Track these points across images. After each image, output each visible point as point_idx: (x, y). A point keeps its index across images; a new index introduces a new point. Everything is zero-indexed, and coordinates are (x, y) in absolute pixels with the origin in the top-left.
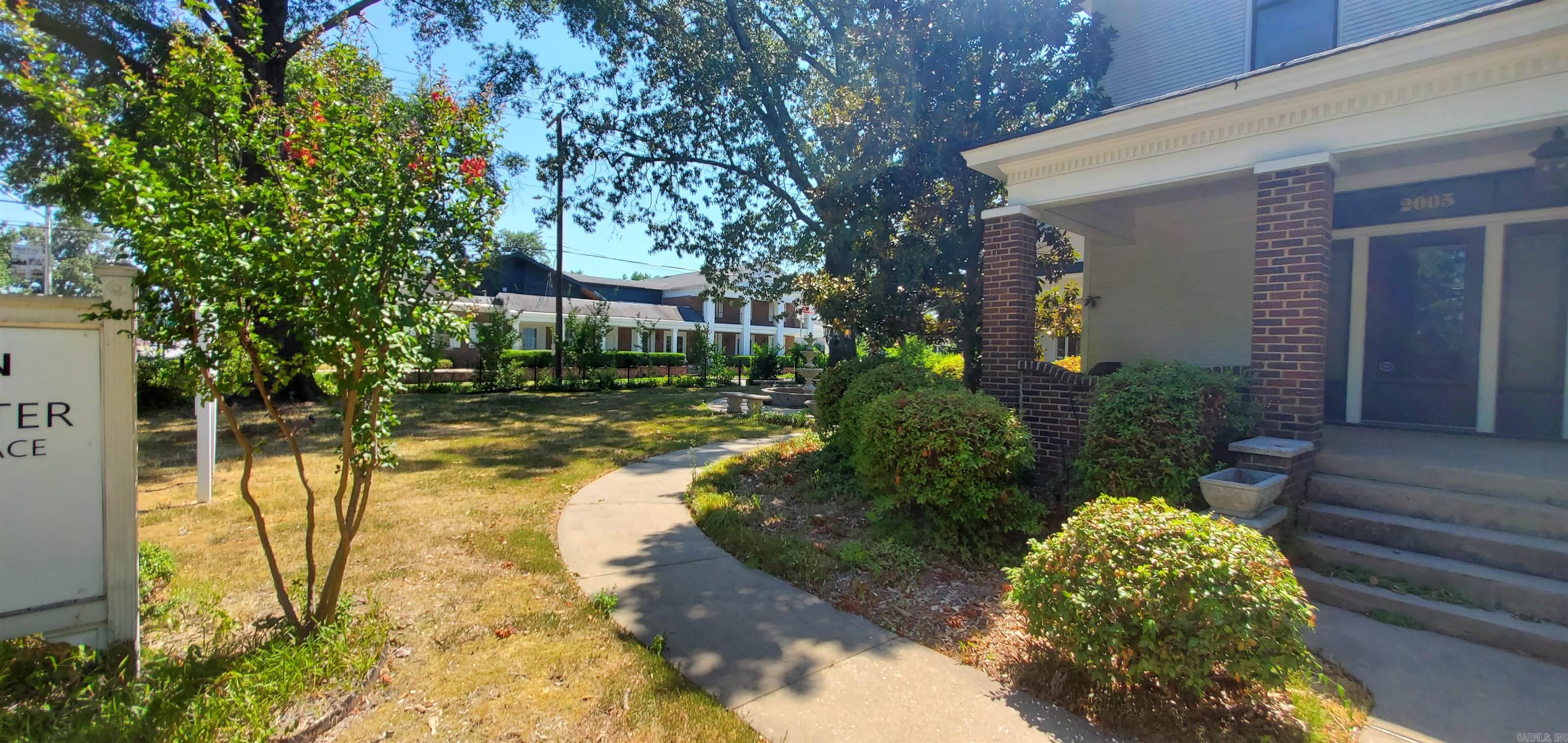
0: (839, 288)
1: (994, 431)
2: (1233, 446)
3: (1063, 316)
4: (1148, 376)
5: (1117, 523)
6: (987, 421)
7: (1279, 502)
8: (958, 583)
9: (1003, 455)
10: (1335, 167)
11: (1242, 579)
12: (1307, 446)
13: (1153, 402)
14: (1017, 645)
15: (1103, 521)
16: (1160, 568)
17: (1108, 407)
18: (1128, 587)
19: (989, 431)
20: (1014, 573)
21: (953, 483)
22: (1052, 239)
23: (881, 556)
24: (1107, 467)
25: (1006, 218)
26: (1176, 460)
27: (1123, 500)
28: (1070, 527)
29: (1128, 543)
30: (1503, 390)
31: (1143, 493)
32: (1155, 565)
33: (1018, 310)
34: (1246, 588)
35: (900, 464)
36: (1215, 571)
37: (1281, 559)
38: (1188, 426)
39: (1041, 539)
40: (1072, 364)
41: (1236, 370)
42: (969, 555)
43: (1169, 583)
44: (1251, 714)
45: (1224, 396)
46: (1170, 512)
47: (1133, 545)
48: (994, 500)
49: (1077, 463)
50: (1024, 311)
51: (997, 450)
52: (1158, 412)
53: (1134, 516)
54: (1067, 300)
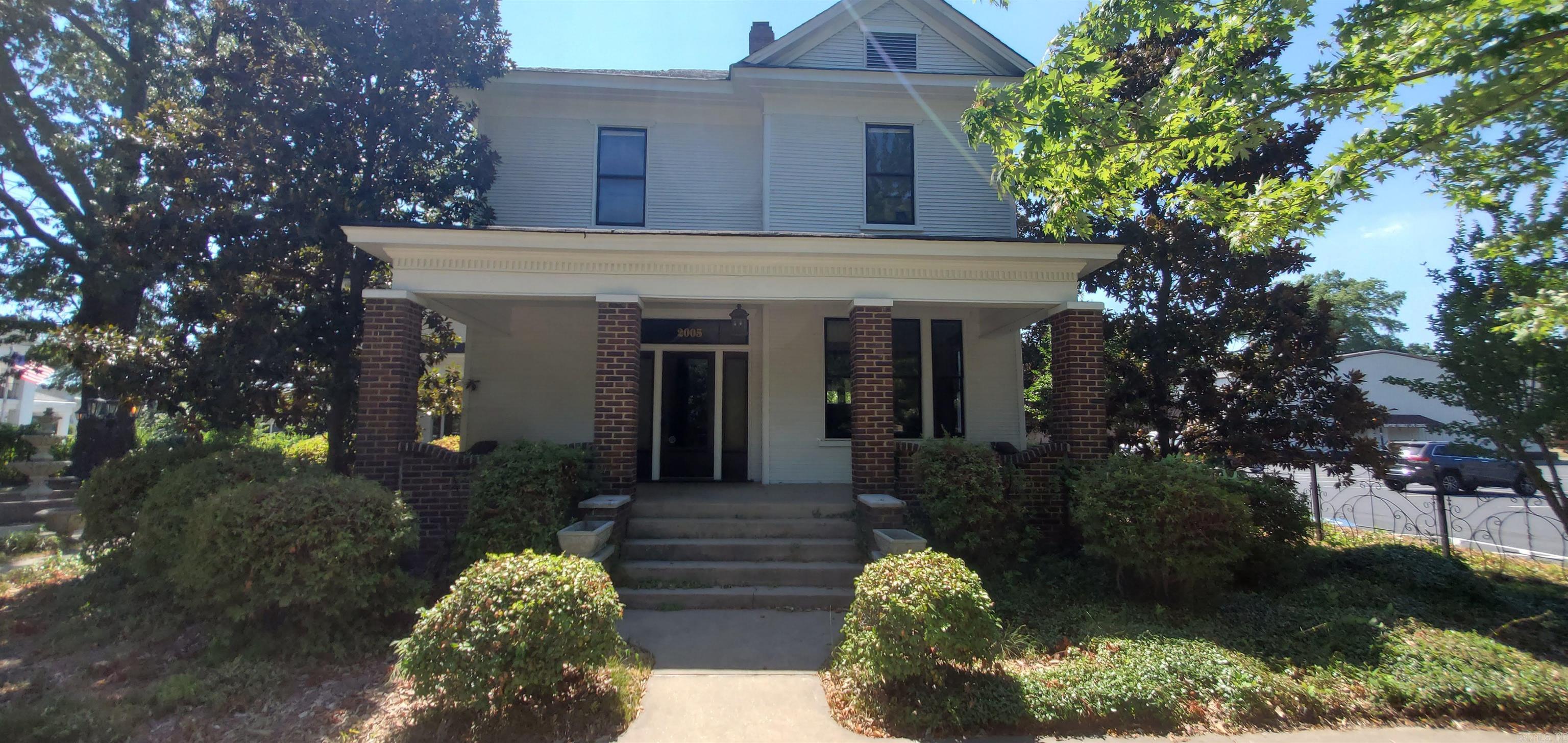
0: (138, 351)
1: (378, 514)
2: (582, 504)
3: (443, 398)
4: (521, 453)
5: (497, 576)
6: (369, 506)
7: (609, 542)
8: (331, 682)
9: (387, 539)
10: (641, 305)
11: (582, 595)
12: (625, 498)
13: (525, 475)
14: (402, 715)
15: (486, 576)
16: (529, 601)
17: (488, 482)
18: (505, 623)
19: (371, 516)
20: (402, 646)
21: (327, 577)
22: (434, 322)
23: (222, 682)
24: (486, 535)
25: (390, 301)
26: (542, 520)
27: (502, 556)
28: (457, 588)
29: (505, 588)
30: (724, 452)
31: (518, 550)
32: (525, 600)
33: (400, 392)
34: (584, 600)
35: (255, 566)
36: (566, 593)
37: (606, 576)
38: (551, 492)
39: (429, 606)
40: (451, 443)
41: (584, 446)
42: (343, 650)
43: (535, 610)
44: (586, 695)
45: (575, 466)
46: (537, 559)
47: (510, 589)
48: (376, 585)
49: (459, 536)
50: (407, 393)
51: (380, 534)
52: (528, 482)
53: (511, 567)
54: (448, 382)
